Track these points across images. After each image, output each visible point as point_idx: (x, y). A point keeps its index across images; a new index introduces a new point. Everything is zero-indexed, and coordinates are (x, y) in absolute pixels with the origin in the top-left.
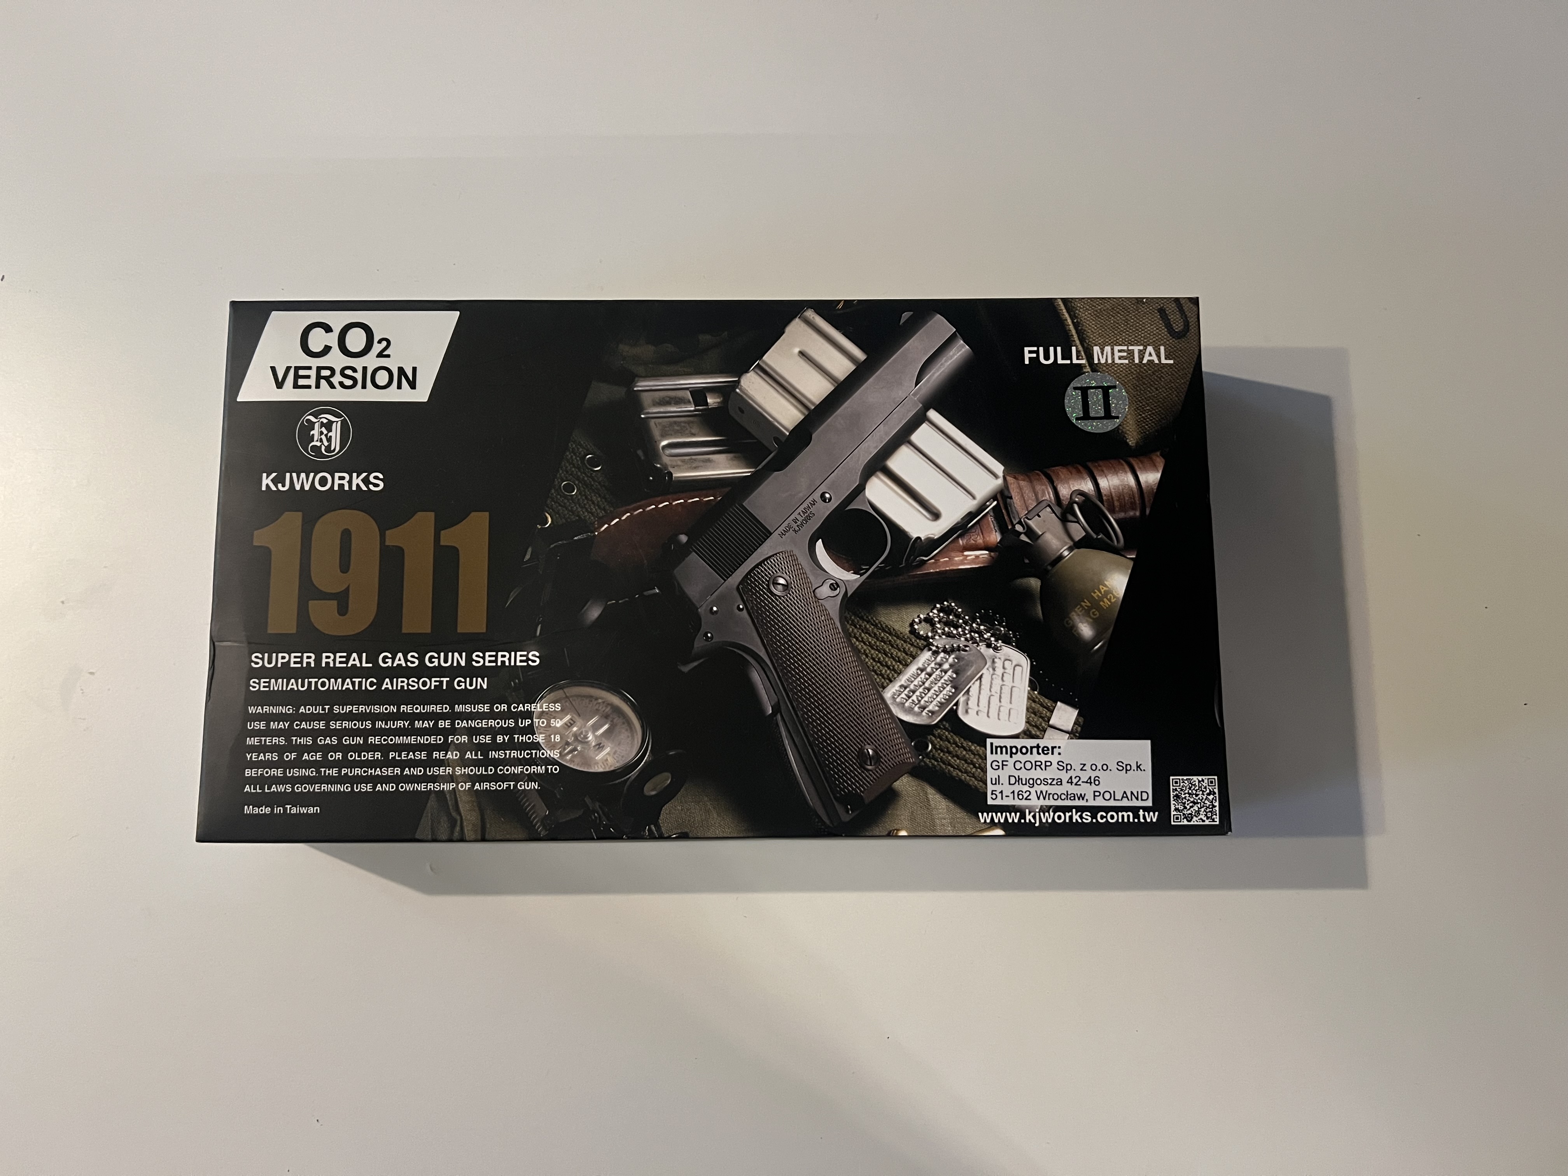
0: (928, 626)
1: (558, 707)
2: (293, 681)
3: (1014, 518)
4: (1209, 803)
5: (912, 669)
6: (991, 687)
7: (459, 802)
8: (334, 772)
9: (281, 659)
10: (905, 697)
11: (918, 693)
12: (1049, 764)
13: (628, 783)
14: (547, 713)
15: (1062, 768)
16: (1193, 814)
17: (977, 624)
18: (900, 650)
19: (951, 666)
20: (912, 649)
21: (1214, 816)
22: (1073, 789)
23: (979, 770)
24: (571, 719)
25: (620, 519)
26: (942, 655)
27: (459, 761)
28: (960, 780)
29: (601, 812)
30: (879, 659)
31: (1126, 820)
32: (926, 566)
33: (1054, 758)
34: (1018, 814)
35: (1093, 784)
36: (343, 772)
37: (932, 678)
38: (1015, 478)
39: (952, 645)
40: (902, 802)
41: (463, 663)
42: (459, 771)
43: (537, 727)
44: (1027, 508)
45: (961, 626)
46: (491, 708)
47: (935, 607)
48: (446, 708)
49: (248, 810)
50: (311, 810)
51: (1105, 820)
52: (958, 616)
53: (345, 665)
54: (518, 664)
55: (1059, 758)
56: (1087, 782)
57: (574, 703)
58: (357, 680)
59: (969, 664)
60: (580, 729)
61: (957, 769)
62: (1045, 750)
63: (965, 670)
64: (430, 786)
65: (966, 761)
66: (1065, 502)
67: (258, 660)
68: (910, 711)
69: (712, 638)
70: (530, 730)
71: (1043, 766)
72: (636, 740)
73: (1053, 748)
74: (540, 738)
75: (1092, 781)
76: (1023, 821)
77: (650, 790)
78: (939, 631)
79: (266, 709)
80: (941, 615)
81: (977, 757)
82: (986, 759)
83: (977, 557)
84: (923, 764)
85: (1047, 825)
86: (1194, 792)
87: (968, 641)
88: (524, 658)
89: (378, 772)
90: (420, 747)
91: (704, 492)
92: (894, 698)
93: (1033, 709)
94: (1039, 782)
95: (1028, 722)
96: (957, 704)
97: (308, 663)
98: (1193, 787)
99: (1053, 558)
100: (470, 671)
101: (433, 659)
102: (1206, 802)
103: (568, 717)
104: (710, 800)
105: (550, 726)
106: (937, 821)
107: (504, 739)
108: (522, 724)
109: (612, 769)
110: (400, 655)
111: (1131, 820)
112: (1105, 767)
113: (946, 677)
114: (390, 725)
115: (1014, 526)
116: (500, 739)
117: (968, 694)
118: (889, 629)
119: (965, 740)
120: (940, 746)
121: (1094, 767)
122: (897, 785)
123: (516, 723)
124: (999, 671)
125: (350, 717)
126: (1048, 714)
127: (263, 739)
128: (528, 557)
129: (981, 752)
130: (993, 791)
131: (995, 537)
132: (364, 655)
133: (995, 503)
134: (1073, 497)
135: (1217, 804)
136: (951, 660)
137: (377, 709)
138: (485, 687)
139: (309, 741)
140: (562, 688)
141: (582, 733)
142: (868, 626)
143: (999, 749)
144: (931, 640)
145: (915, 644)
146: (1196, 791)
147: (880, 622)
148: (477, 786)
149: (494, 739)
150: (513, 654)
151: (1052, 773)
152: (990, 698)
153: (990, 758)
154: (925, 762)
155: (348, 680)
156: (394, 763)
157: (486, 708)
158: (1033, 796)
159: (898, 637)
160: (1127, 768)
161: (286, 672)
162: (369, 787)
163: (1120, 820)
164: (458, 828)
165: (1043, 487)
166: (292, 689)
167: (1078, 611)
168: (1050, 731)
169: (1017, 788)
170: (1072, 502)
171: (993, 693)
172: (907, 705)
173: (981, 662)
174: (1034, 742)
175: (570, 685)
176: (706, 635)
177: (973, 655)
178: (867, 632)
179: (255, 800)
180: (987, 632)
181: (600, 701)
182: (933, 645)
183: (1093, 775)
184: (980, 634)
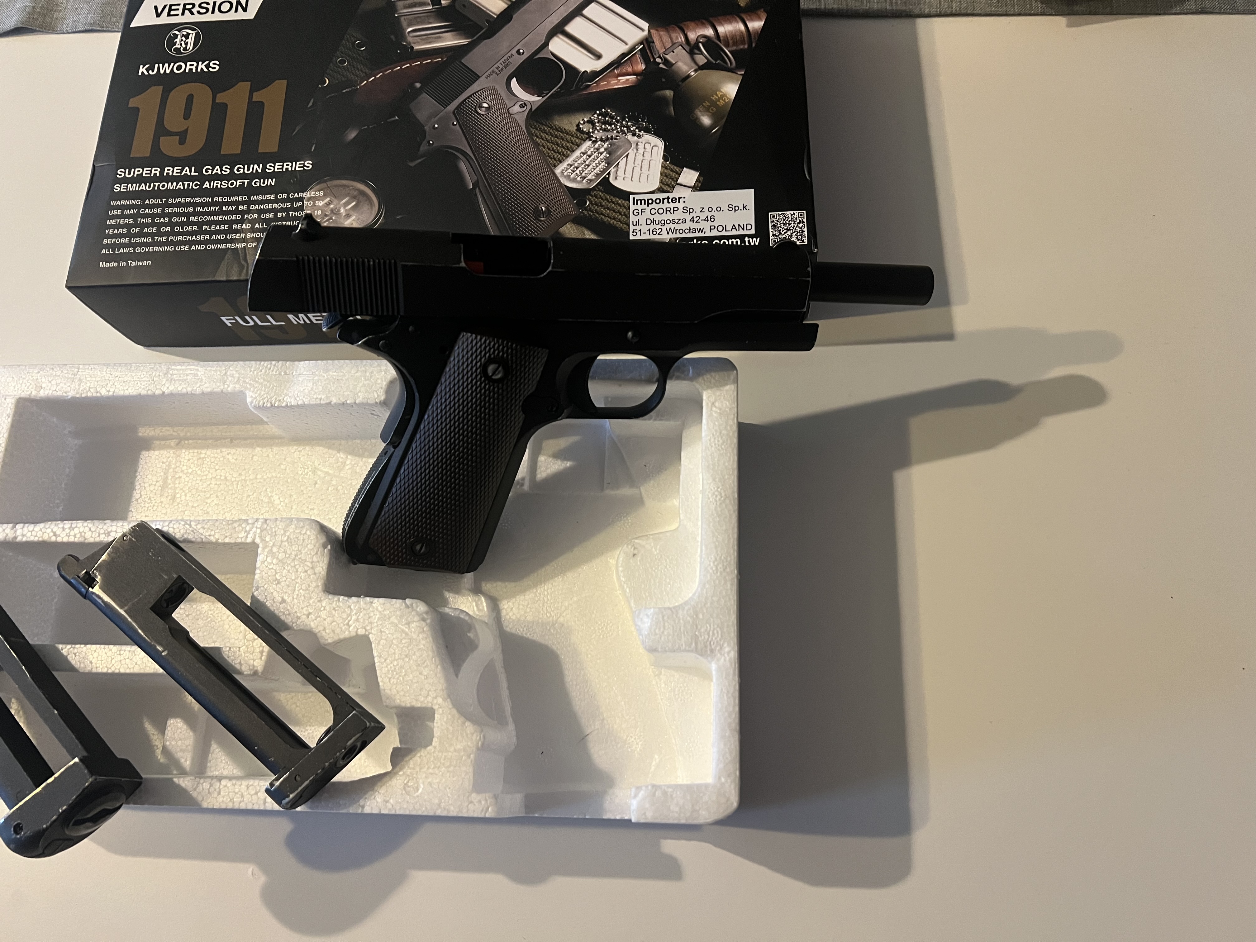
0: (590, 126)
1: (322, 193)
2: (143, 184)
3: (655, 54)
4: (799, 229)
5: (577, 153)
6: (634, 161)
7: (248, 255)
8: (164, 239)
9: (137, 172)
10: (570, 171)
11: (580, 168)
12: (676, 209)
14: (314, 197)
15: (686, 211)
16: (787, 238)
17: (626, 121)
18: (568, 142)
19: (606, 149)
20: (577, 141)
21: (804, 238)
22: (694, 226)
23: (624, 216)
24: (330, 200)
25: (375, 77)
26: (599, 143)
27: (250, 230)
28: (610, 224)
30: (553, 148)
31: (734, 245)
32: (590, 88)
33: (680, 205)
35: (709, 221)
36: (170, 239)
37: (590, 159)
38: (657, 30)
39: (607, 136)
41: (260, 171)
42: (249, 235)
43: (306, 206)
44: (665, 48)
45: (614, 124)
46: (276, 197)
47: (596, 113)
48: (245, 198)
49: (102, 265)
50: (145, 263)
52: (612, 118)
53: (179, 174)
54: (297, 169)
55: (684, 205)
56: (705, 220)
57: (333, 190)
58: (186, 183)
59: (619, 147)
60: (336, 205)
61: (607, 216)
62: (674, 200)
63: (616, 152)
64: (229, 245)
65: (614, 211)
66: (693, 43)
67: (121, 173)
68: (574, 180)
69: (433, 144)
70: (301, 208)
71: (672, 211)
72: (373, 211)
73: (680, 198)
75: (709, 219)
78: (598, 128)
79: (123, 202)
80: (600, 117)
81: (623, 208)
82: (629, 209)
83: (627, 80)
84: (582, 214)
87: (619, 133)
88: (302, 165)
89: (194, 238)
90: (224, 222)
91: (435, 56)
92: (562, 173)
93: (666, 173)
94: (668, 222)
95: (661, 182)
96: (609, 174)
97: (155, 174)
98: (786, 219)
99: (684, 76)
100: (264, 175)
101: (239, 169)
102: (797, 228)
103: (328, 199)
105: (315, 205)
107: (282, 215)
108: (296, 205)
110: (218, 167)
111: (739, 245)
112: (719, 209)
113: (601, 157)
114: (206, 209)
115: (654, 59)
116: (280, 215)
117: (618, 167)
118: (561, 129)
119: (614, 197)
120: (595, 202)
121: (710, 209)
122: (563, 229)
123: (292, 205)
124: (641, 150)
125: (179, 205)
126: (676, 176)
127: (118, 220)
128: (310, 104)
129: (626, 204)
130: (634, 230)
131: (641, 67)
132: (193, 168)
133: (642, 46)
134: (699, 39)
135: (805, 229)
136: (605, 146)
137: (198, 200)
138: (273, 184)
139: (149, 220)
140: (325, 182)
141: (336, 208)
142: (546, 128)
143: (639, 201)
145: (580, 137)
146: (789, 221)
147: (555, 126)
149: (276, 215)
150: (294, 163)
151: (679, 215)
152: (633, 168)
153: (632, 207)
154: (584, 213)
155: (181, 183)
156: (206, 232)
157: (272, 197)
158: (664, 232)
159: (568, 134)
160: (735, 209)
161: (140, 179)
162: (187, 248)
163: (730, 245)
164: (245, 271)
165: (677, 35)
166: (142, 190)
167: (701, 109)
168: (677, 187)
169: (652, 227)
170: (697, 42)
171: (636, 165)
172: (572, 176)
173: (627, 145)
174: (665, 195)
175: (331, 180)
176: (429, 142)
177: (622, 141)
178: (545, 132)
179: (108, 258)
180: (633, 126)
181: (351, 188)
182: (593, 137)
183: (710, 214)
184: (628, 128)
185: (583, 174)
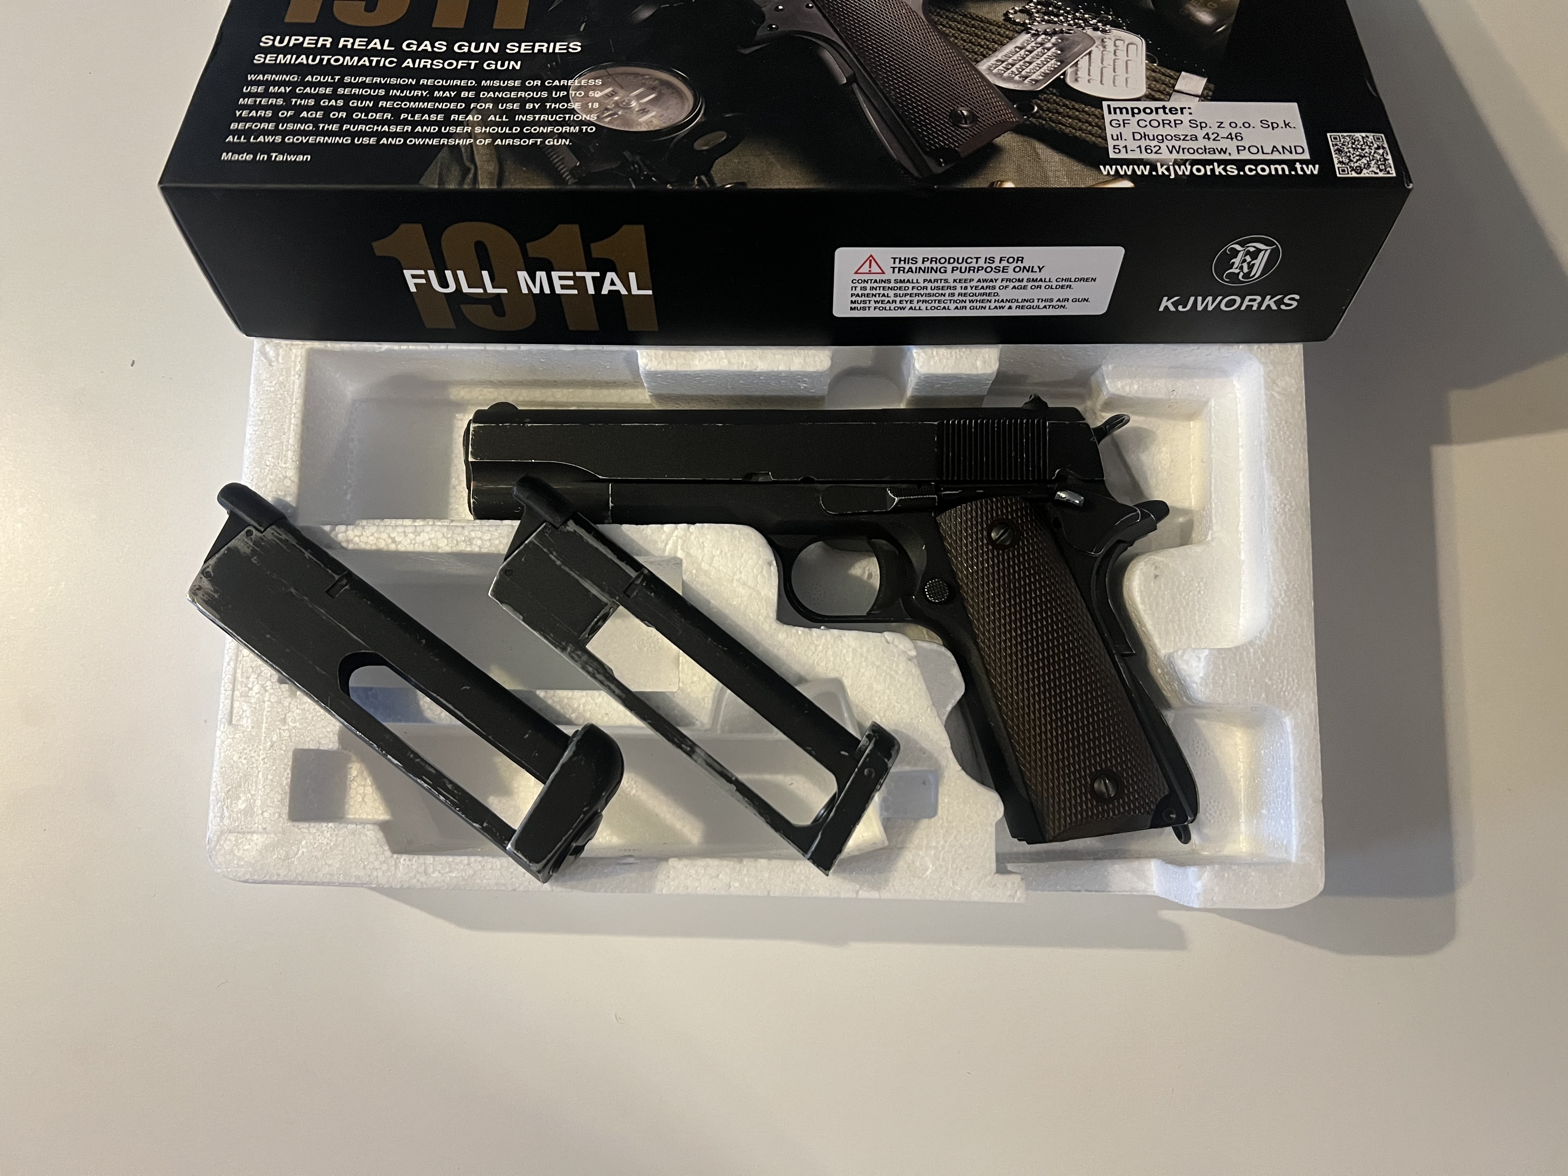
0: (1024, 16)
1: (599, 82)
2: (303, 57)
4: (1379, 157)
5: (1010, 47)
6: (1102, 60)
7: (476, 155)
8: (335, 127)
9: (294, 40)
10: (1002, 69)
11: (1017, 66)
12: (1179, 122)
13: (675, 140)
14: (585, 87)
15: (1195, 126)
16: (1363, 166)
17: (1081, 13)
18: (993, 34)
19: (1054, 45)
20: (1007, 33)
21: (1389, 169)
22: (1210, 144)
23: (1096, 128)
24: (613, 91)
26: (1043, 36)
27: (481, 123)
28: (1074, 136)
29: (642, 164)
30: (970, 40)
31: (1280, 172)
33: (1186, 118)
34: (1148, 167)
35: (1235, 139)
36: (345, 128)
37: (1032, 55)
39: (1054, 29)
40: (1005, 156)
41: (496, 50)
42: (478, 130)
43: (573, 98)
45: (1062, 15)
46: (523, 83)
48: (472, 83)
49: (226, 157)
50: (300, 158)
51: (1254, 172)
52: (1058, 8)
53: (364, 48)
54: (557, 51)
55: (1190, 117)
56: (1227, 138)
57: (617, 79)
58: (375, 59)
59: (1074, 43)
60: (622, 98)
61: (1069, 126)
62: (1173, 111)
63: (1070, 48)
64: (444, 141)
65: (1080, 120)
67: (266, 41)
68: (1010, 79)
69: (777, 28)
70: (566, 99)
71: (1172, 124)
72: (686, 106)
73: (1182, 109)
74: (576, 106)
75: (1233, 136)
76: (1154, 173)
77: (701, 145)
78: (1038, 19)
79: (268, 77)
80: (1039, 7)
81: (1093, 117)
82: (1103, 118)
84: (1028, 122)
85: (1184, 177)
86: (1359, 147)
87: (1072, 26)
88: (565, 47)
89: (386, 128)
90: (438, 111)
92: (989, 70)
93: (1154, 77)
94: (1169, 138)
95: (1149, 87)
96: (1064, 74)
97: (324, 45)
98: (1356, 143)
100: (503, 56)
101: (462, 47)
102: (1375, 155)
103: (610, 89)
104: (773, 154)
105: (588, 97)
106: (1051, 174)
107: (534, 106)
108: (556, 94)
109: (658, 128)
110: (427, 43)
111: (1287, 172)
112: (1247, 125)
114: (407, 93)
116: (529, 106)
117: (1077, 66)
118: (980, 19)
119: (1075, 103)
120: (1048, 108)
121: (1233, 125)
122: (999, 140)
123: (550, 94)
124: (1111, 48)
125: (361, 85)
126: (1172, 82)
127: (259, 99)
129: (1097, 113)
130: (1114, 146)
132: (387, 41)
135: (1389, 157)
136: (1053, 40)
137: (393, 81)
138: (518, 68)
139: (312, 102)
140: (605, 68)
141: (624, 101)
142: (956, 17)
143: (1118, 111)
144: (1029, 26)
145: (1011, 29)
146: (1361, 145)
147: (969, 13)
148: (498, 142)
149: (523, 106)
150: (552, 44)
151: (1184, 129)
152: (1102, 69)
153: (1108, 118)
154: (1030, 121)
155: (365, 58)
156: (405, 122)
157: (517, 83)
158: (1164, 151)
159: (991, 24)
160: (1274, 126)
161: (298, 50)
162: (373, 141)
163: (1273, 173)
164: (471, 176)
166: (301, 63)
168: (1176, 95)
169: (1143, 143)
171: (1106, 65)
172: (1006, 75)
173: (1087, 42)
174: (1159, 104)
175: (611, 66)
176: (770, 26)
177: (1078, 36)
178: (955, 20)
179: (237, 149)
180: (1093, 19)
181: (647, 77)
182: (1032, 29)
183: (1234, 131)
184: (1086, 21)
185: (1023, 73)
